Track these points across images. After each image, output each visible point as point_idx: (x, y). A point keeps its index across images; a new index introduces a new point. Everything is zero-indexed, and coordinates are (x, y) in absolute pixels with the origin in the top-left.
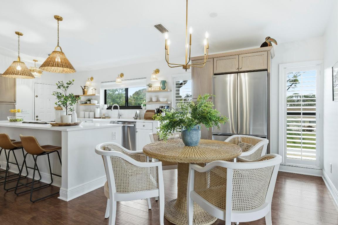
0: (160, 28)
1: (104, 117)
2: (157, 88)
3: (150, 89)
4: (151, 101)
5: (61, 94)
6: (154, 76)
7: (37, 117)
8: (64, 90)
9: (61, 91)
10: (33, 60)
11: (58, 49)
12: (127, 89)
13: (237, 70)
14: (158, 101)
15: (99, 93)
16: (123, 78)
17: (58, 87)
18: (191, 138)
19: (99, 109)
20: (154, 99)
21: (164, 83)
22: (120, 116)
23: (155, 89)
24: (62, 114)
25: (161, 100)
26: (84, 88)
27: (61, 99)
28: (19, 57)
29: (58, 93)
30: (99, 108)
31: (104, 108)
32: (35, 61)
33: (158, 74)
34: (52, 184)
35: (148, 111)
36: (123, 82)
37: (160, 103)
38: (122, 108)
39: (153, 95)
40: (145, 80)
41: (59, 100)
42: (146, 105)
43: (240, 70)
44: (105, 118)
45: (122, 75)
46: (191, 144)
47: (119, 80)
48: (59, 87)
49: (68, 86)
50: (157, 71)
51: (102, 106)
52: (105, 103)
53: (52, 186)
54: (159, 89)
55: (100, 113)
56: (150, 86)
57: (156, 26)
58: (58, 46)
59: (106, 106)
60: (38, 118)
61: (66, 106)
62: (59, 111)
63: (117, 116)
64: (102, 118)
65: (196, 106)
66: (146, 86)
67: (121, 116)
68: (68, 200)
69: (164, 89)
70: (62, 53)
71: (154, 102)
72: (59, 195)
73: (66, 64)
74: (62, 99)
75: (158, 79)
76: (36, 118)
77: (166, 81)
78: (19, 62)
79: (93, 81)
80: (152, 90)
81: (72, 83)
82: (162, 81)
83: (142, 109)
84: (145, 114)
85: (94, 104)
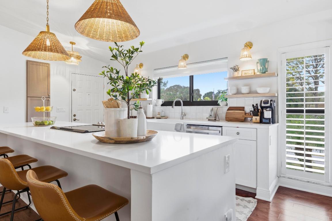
1: (158, 116)
2: (248, 72)
3: (235, 74)
4: (239, 92)
5: (118, 73)
6: (246, 53)
7: (75, 115)
8: (125, 65)
9: (119, 65)
10: (70, 42)
12: (192, 76)
14: (252, 92)
16: (188, 61)
17: (113, 56)
19: (151, 106)
20: (244, 90)
21: (264, 62)
22: (183, 115)
23: (245, 73)
24: (118, 116)
25: (259, 90)
27: (117, 84)
28: (48, 26)
29: (112, 68)
30: (151, 104)
31: (157, 104)
32: (72, 44)
35: (230, 109)
36: (188, 67)
37: (258, 95)
38: (186, 104)
40: (226, 60)
41: (113, 85)
42: (226, 100)
44: (160, 118)
45: (186, 57)
47: (182, 63)
48: (115, 57)
49: (132, 57)
50: (249, 45)
51: (155, 102)
52: (159, 97)
54: (253, 74)
55: (154, 111)
56: (235, 69)
59: (160, 102)
60: (76, 118)
61: (127, 99)
62: (113, 109)
63: (179, 115)
64: (157, 118)
66: (227, 69)
67: (185, 115)
69: (264, 73)
71: (243, 94)
74: (120, 85)
75: (252, 57)
76: (73, 118)
77: (267, 59)
78: (48, 32)
79: (143, 68)
80: (240, 75)
81: (139, 50)
82: (260, 60)
83: (219, 105)
84: (227, 113)
85: (145, 99)
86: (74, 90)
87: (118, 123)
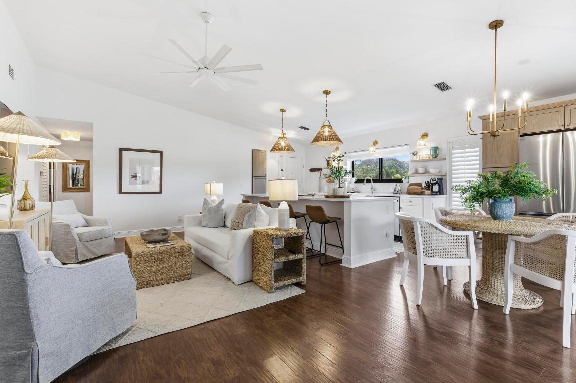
0: (442, 87)
1: (352, 191)
2: (424, 156)
3: (415, 158)
4: (417, 172)
6: (421, 142)
11: (327, 123)
12: (382, 158)
13: (562, 128)
14: (426, 172)
15: (346, 165)
16: (377, 146)
18: (503, 212)
20: (421, 170)
21: (436, 149)
22: (373, 191)
23: (422, 157)
24: (334, 186)
25: (432, 170)
26: (328, 160)
30: (347, 181)
31: (352, 182)
33: (426, 139)
34: (326, 254)
35: (411, 185)
36: (378, 151)
37: (430, 174)
38: (375, 181)
39: (420, 164)
40: (408, 146)
42: (408, 177)
43: (566, 127)
45: (376, 143)
46: (503, 217)
47: (372, 148)
50: (425, 135)
51: (350, 179)
52: (353, 175)
53: (326, 256)
54: (428, 158)
55: (349, 187)
56: (415, 154)
57: (436, 85)
58: (327, 120)
59: (354, 179)
63: (369, 190)
65: (508, 176)
66: (409, 154)
67: (375, 190)
68: (353, 267)
69: (436, 157)
70: (330, 126)
71: (421, 173)
72: (341, 263)
73: (335, 138)
75: (426, 145)
77: (438, 147)
80: (418, 159)
82: (432, 147)
83: (402, 182)
84: (408, 188)
86: (282, 170)
87: (334, 190)
